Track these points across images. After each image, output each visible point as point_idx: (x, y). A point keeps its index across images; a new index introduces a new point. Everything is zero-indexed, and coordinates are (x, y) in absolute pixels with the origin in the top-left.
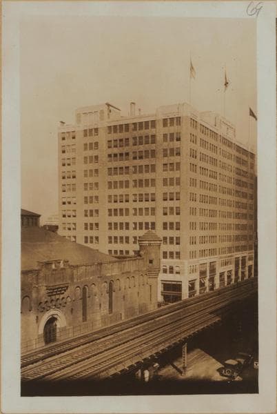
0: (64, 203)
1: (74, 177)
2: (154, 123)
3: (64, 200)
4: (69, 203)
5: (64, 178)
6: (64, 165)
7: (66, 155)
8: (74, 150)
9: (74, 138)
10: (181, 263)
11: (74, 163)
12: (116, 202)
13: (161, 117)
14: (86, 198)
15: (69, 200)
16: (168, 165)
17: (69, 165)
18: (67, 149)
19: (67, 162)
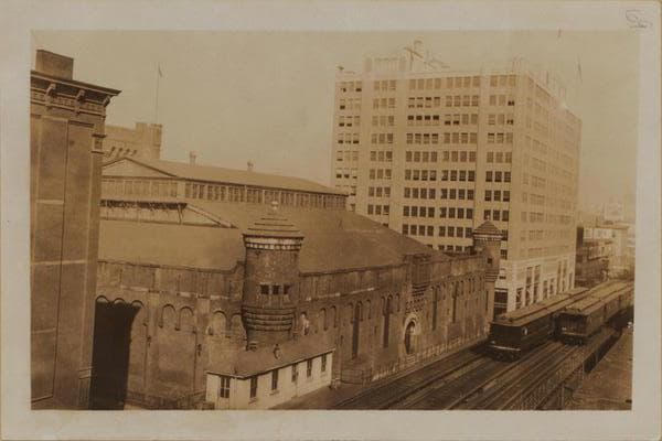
0: (339, 176)
1: (356, 142)
2: (477, 81)
3: (340, 172)
4: (347, 176)
5: (341, 142)
6: (342, 125)
7: (345, 113)
8: (358, 106)
9: (359, 90)
10: (509, 264)
11: (358, 124)
12: (416, 179)
13: (487, 73)
14: (373, 171)
15: (346, 172)
16: (496, 137)
17: (350, 125)
18: (347, 104)
19: (346, 121)
